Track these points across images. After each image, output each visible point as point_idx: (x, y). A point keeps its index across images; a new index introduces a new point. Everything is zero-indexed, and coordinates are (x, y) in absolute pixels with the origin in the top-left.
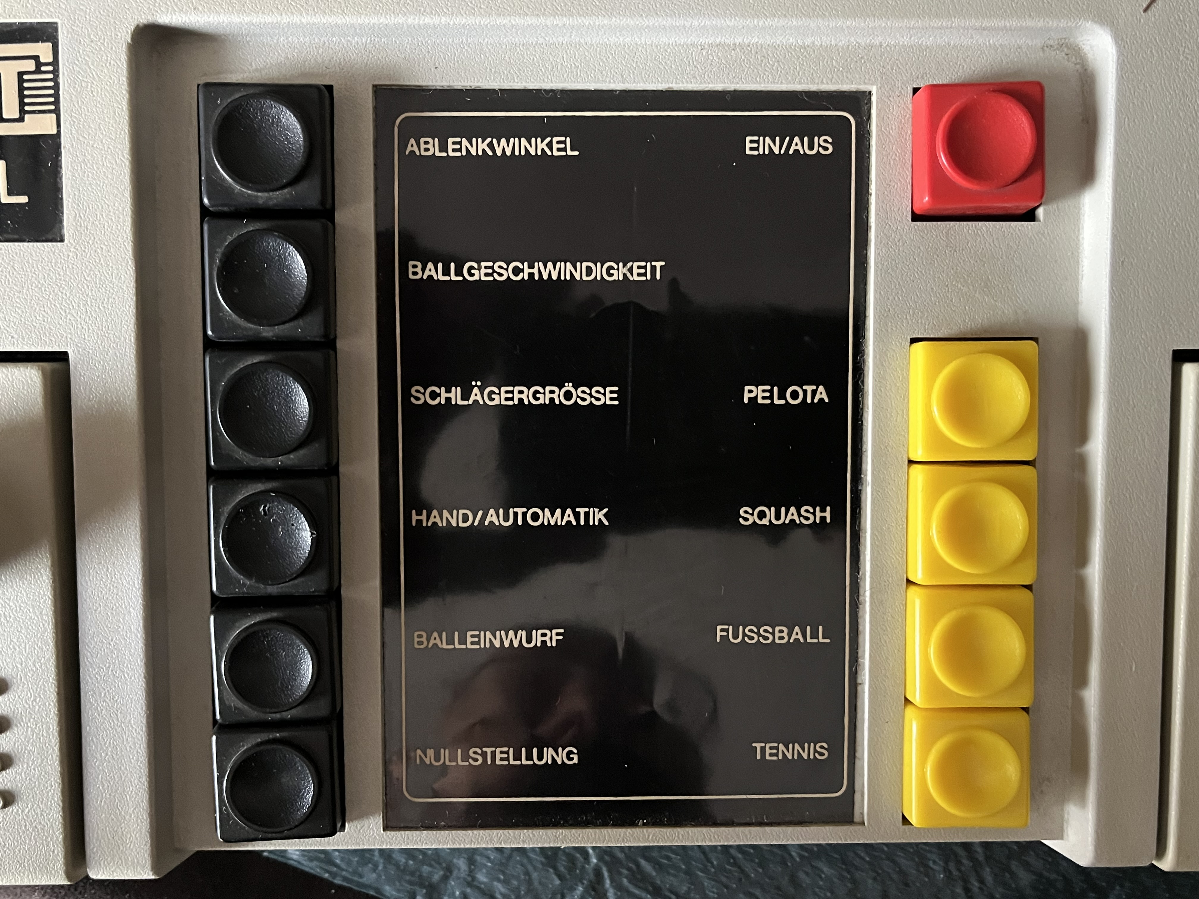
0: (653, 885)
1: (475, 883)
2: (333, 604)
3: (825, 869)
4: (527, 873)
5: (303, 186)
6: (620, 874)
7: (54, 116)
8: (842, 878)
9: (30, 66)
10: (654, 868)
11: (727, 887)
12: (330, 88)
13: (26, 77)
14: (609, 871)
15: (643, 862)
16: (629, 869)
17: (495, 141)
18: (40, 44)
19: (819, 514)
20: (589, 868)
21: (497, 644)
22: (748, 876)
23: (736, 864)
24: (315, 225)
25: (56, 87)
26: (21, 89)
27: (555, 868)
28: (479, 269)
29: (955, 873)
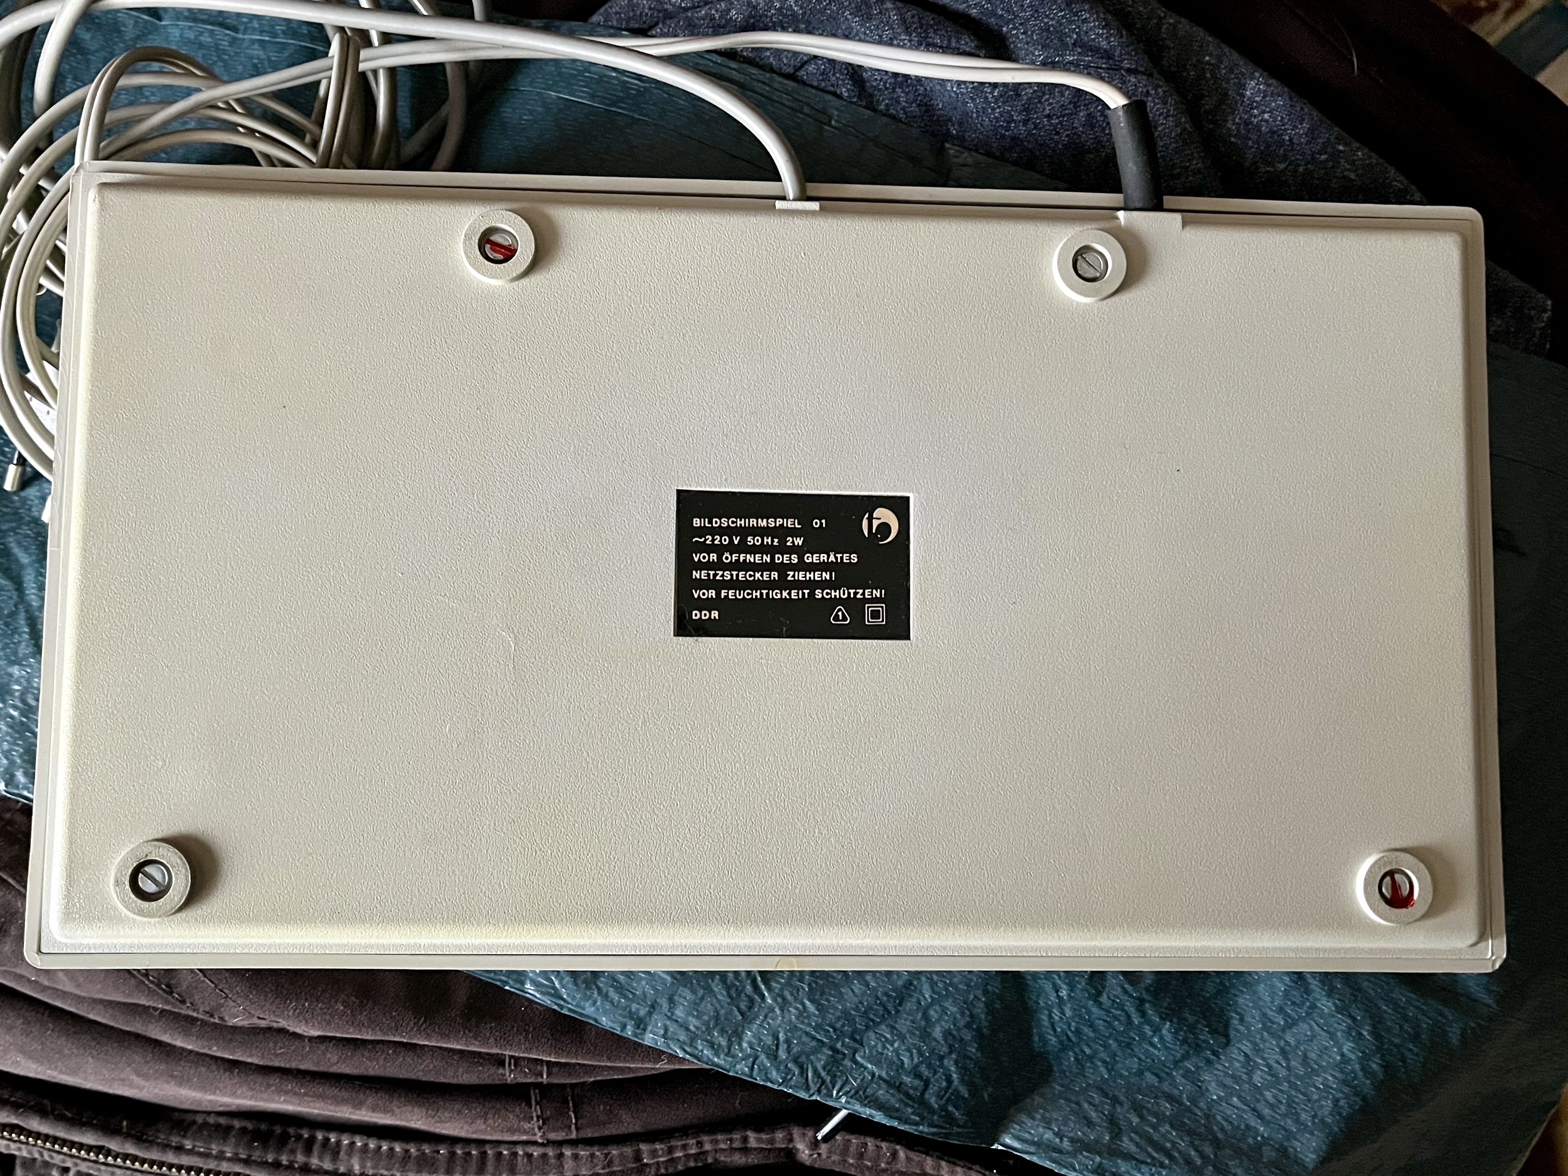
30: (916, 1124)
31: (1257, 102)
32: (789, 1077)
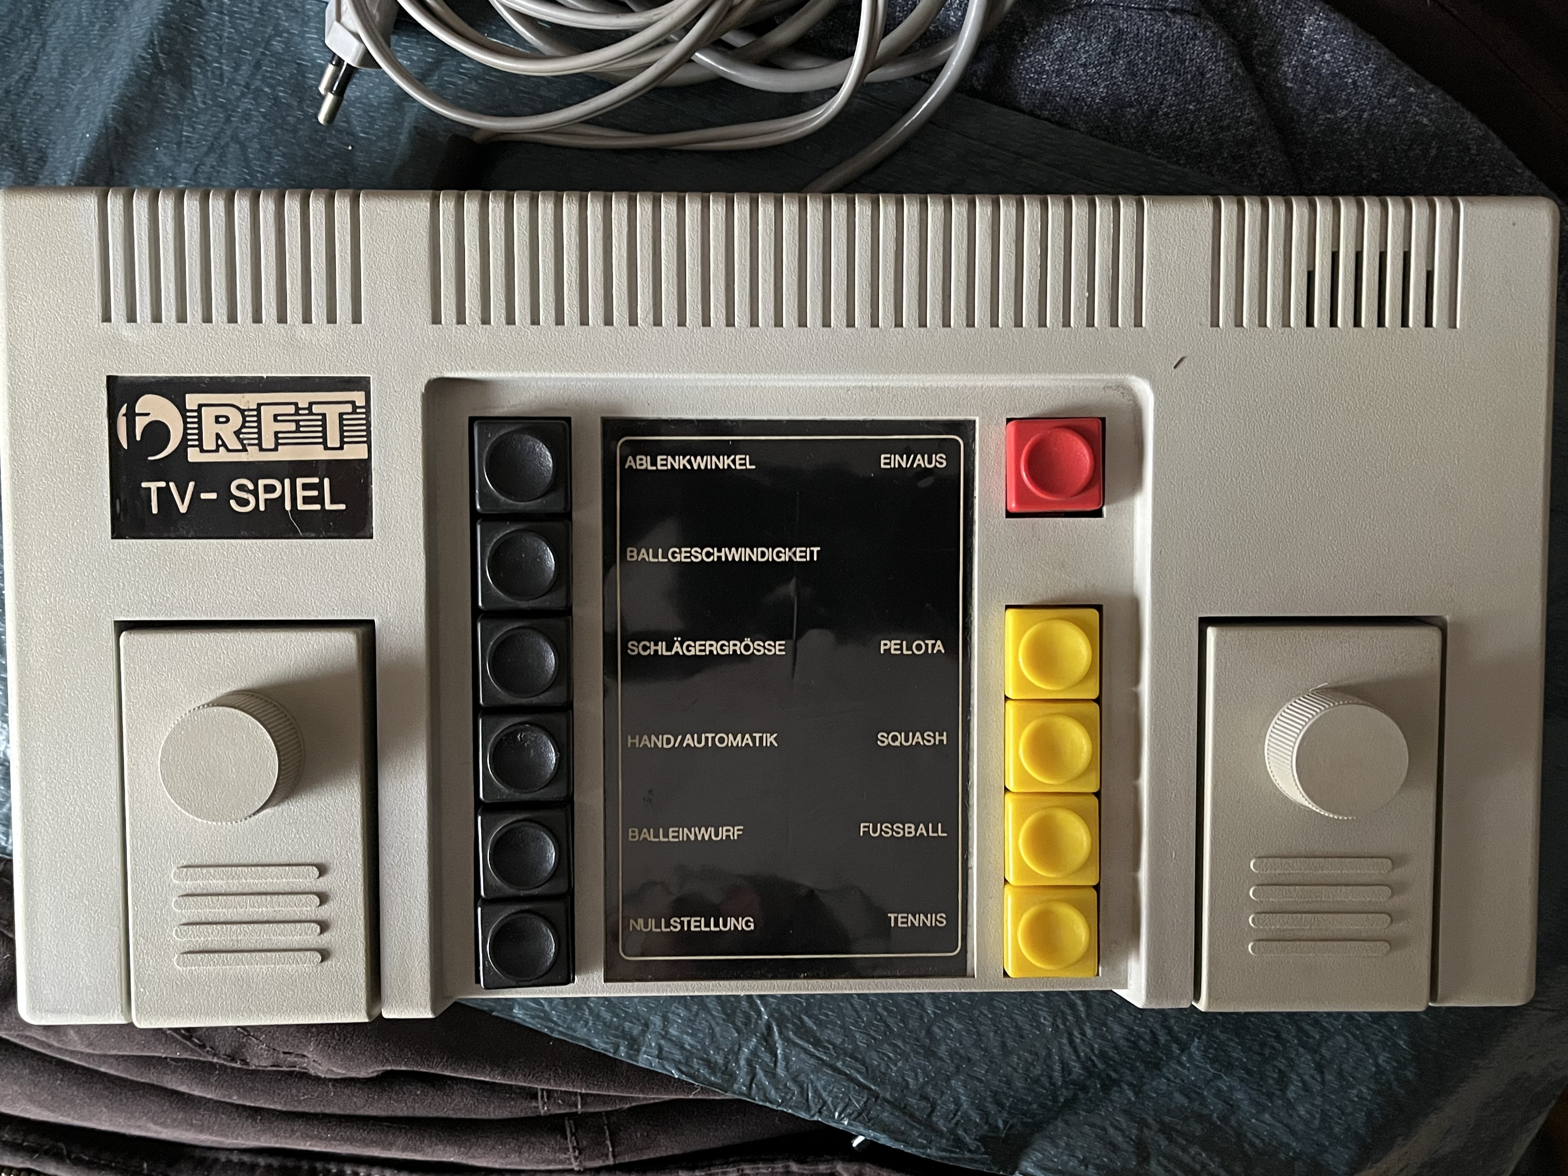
0: (814, 1037)
1: (668, 1036)
2: (569, 807)
3: (955, 1024)
4: (711, 1028)
5: (552, 496)
6: (787, 1028)
7: (366, 445)
8: (968, 1031)
9: (348, 408)
10: (815, 1023)
11: (875, 1039)
12: (568, 420)
13: (345, 417)
14: (777, 1025)
15: (806, 1018)
16: (794, 1024)
17: (692, 458)
18: (355, 393)
19: (938, 738)
20: (762, 1024)
21: (692, 838)
22: (891, 1031)
23: (881, 1019)
24: (559, 525)
25: (368, 424)
26: (341, 425)
27: (734, 1023)
28: (680, 553)
29: (1061, 1027)
30: (924, 1147)
31: (1316, 40)
32: (788, 1097)
